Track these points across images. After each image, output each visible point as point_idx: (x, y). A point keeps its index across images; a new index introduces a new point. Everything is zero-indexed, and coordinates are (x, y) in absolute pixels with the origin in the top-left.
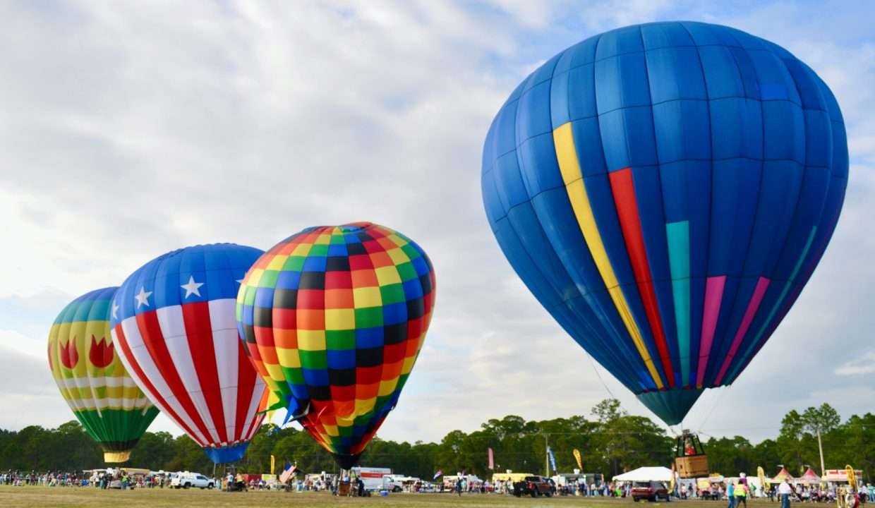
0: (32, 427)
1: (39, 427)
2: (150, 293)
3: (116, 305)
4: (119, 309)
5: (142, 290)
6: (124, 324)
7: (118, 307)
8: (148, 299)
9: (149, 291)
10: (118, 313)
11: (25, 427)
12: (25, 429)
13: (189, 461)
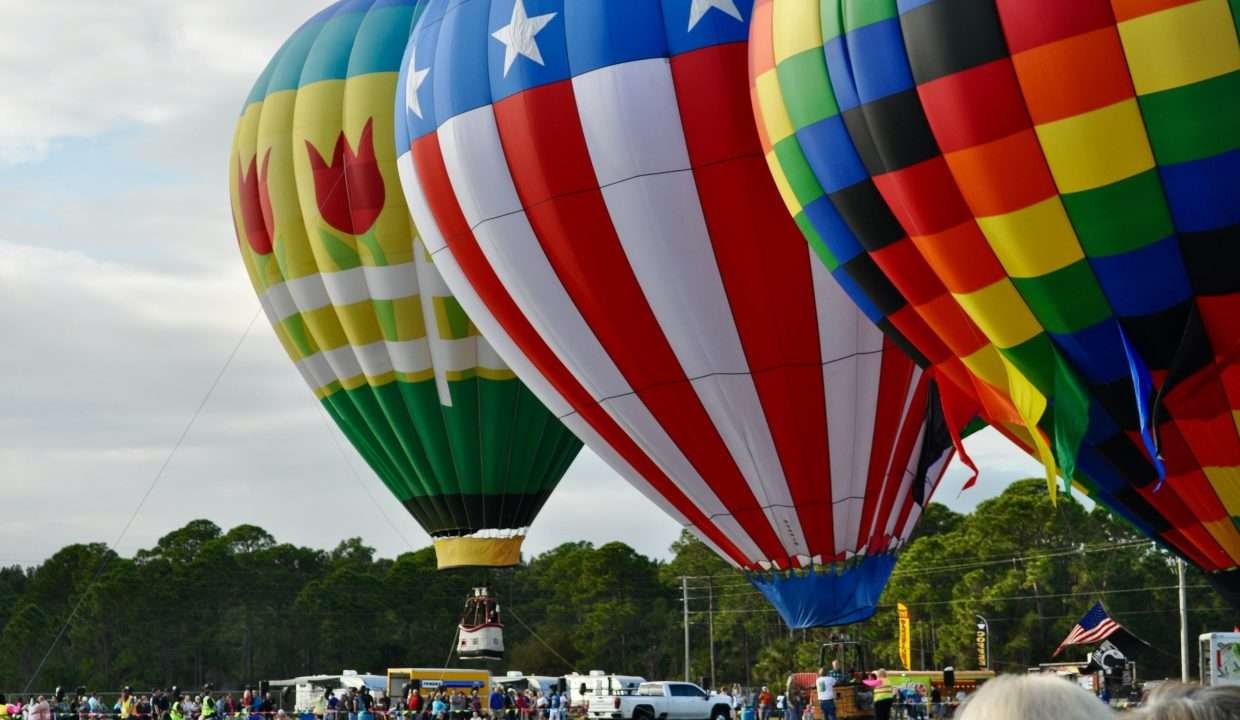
0: (77, 547)
1: (98, 548)
2: (543, 21)
3: (418, 68)
4: (429, 78)
5: (519, 9)
6: (449, 135)
7: (424, 73)
8: (540, 38)
9: (542, 13)
10: (425, 93)
11: (58, 550)
12: (56, 556)
13: (590, 637)
